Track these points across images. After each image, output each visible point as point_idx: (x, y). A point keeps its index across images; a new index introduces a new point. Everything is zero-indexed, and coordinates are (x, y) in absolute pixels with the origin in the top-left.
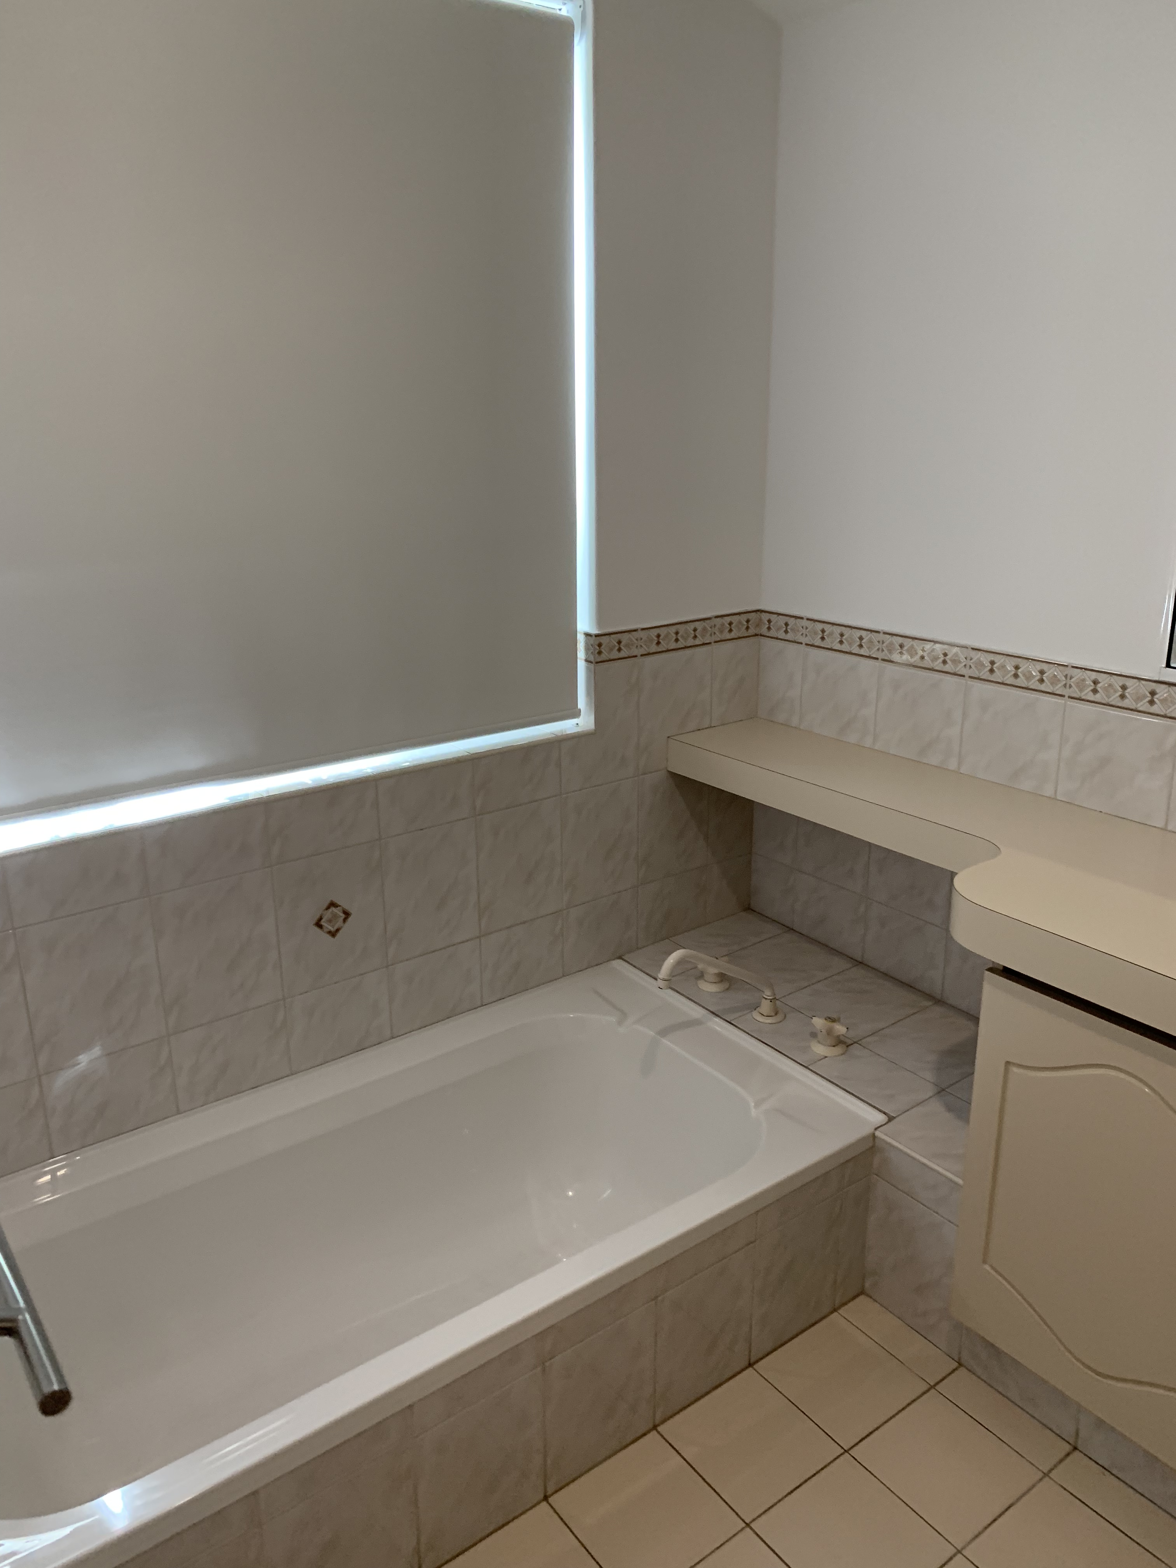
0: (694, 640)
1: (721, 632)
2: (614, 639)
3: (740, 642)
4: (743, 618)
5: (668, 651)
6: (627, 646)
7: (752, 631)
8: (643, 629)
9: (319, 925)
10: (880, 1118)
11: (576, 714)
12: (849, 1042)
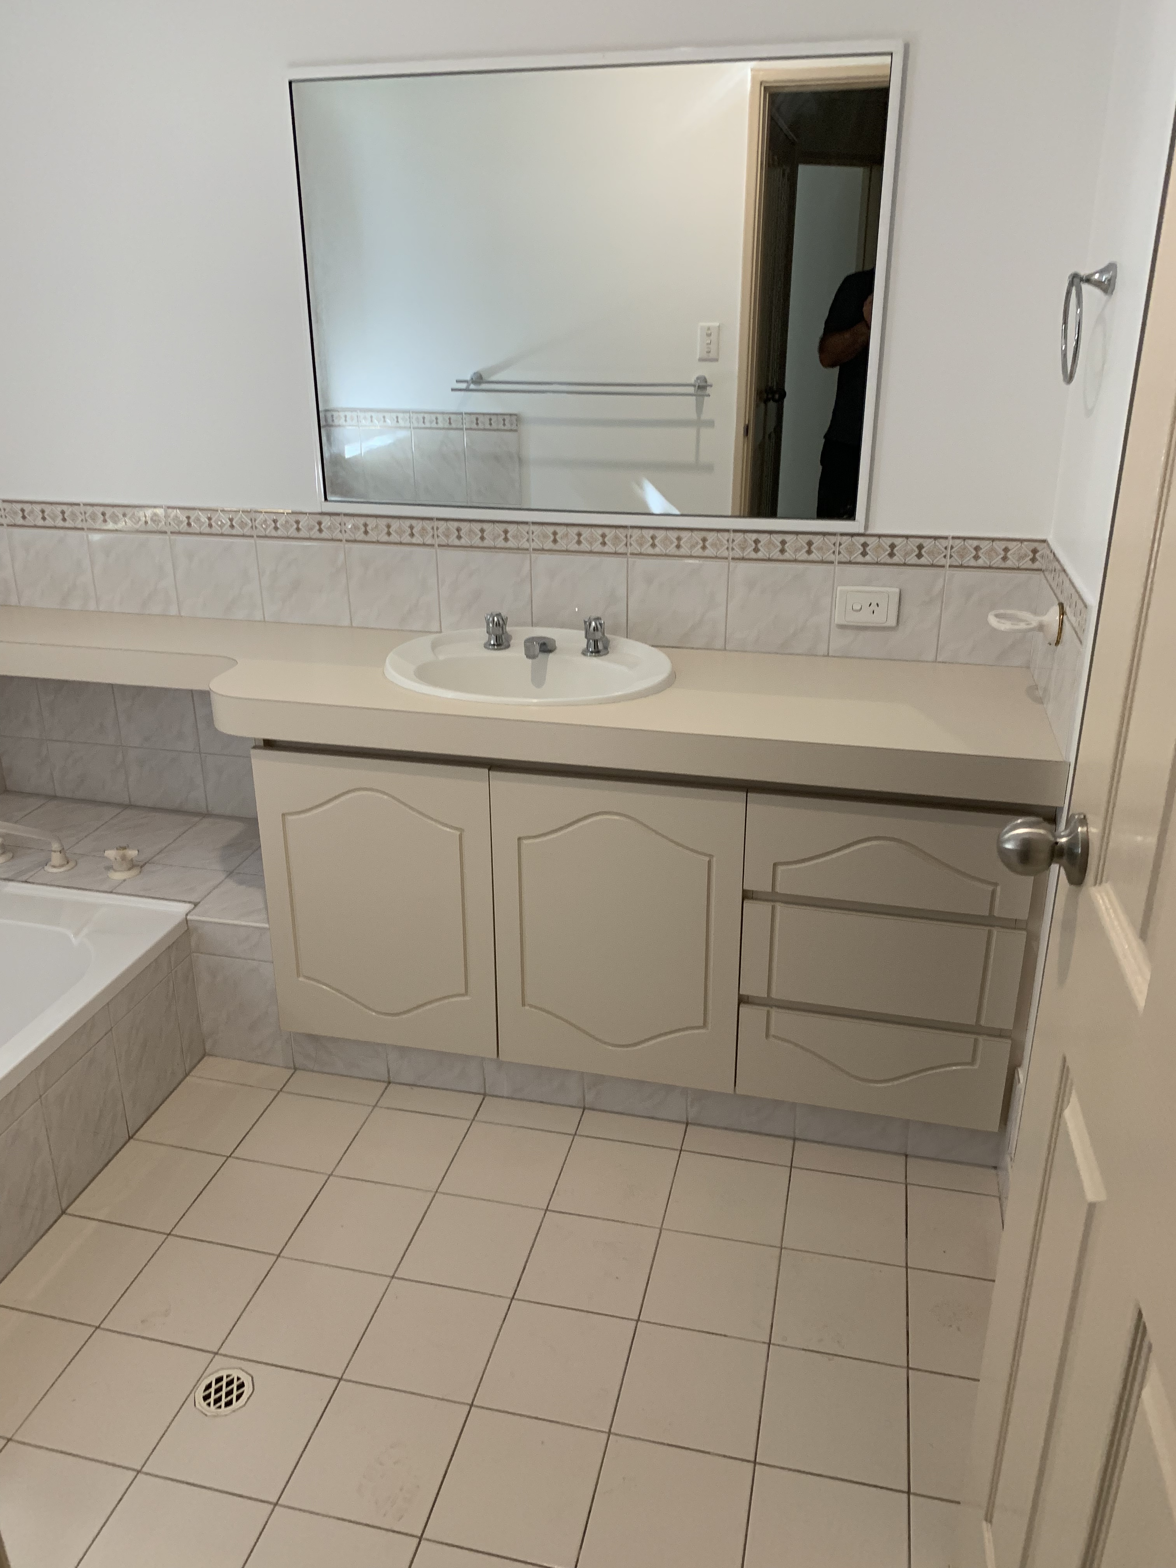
10: (187, 907)
12: (141, 864)
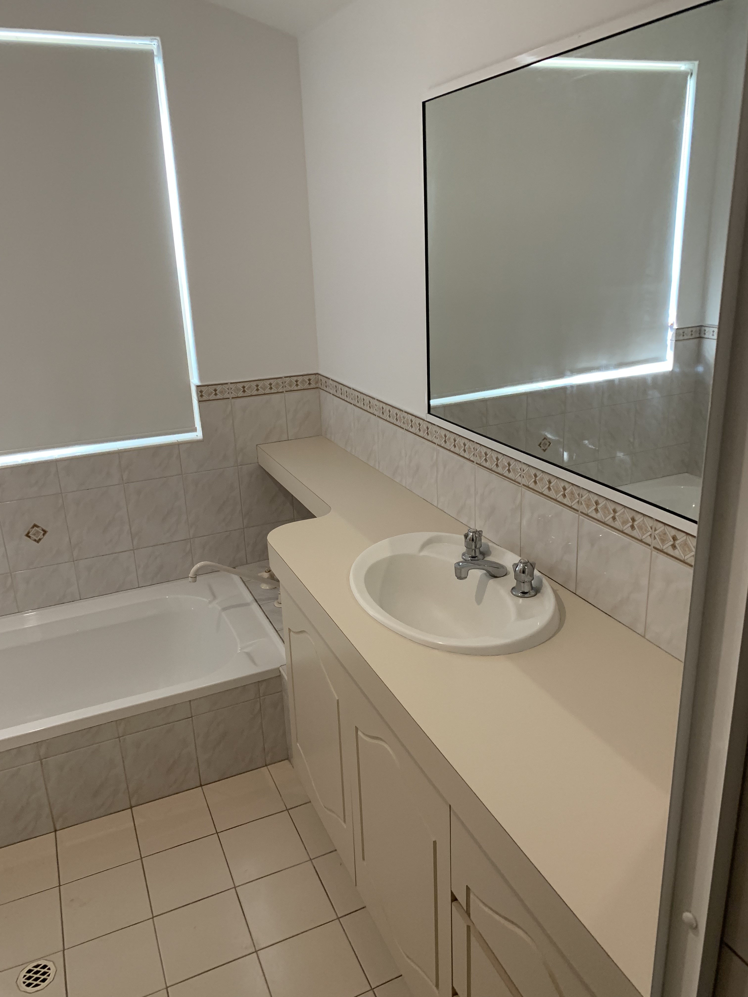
0: (271, 390)
1: (290, 386)
2: (211, 389)
3: (305, 392)
4: (306, 378)
5: (251, 396)
6: (221, 392)
7: (313, 386)
8: (231, 383)
9: (28, 535)
11: (195, 430)
